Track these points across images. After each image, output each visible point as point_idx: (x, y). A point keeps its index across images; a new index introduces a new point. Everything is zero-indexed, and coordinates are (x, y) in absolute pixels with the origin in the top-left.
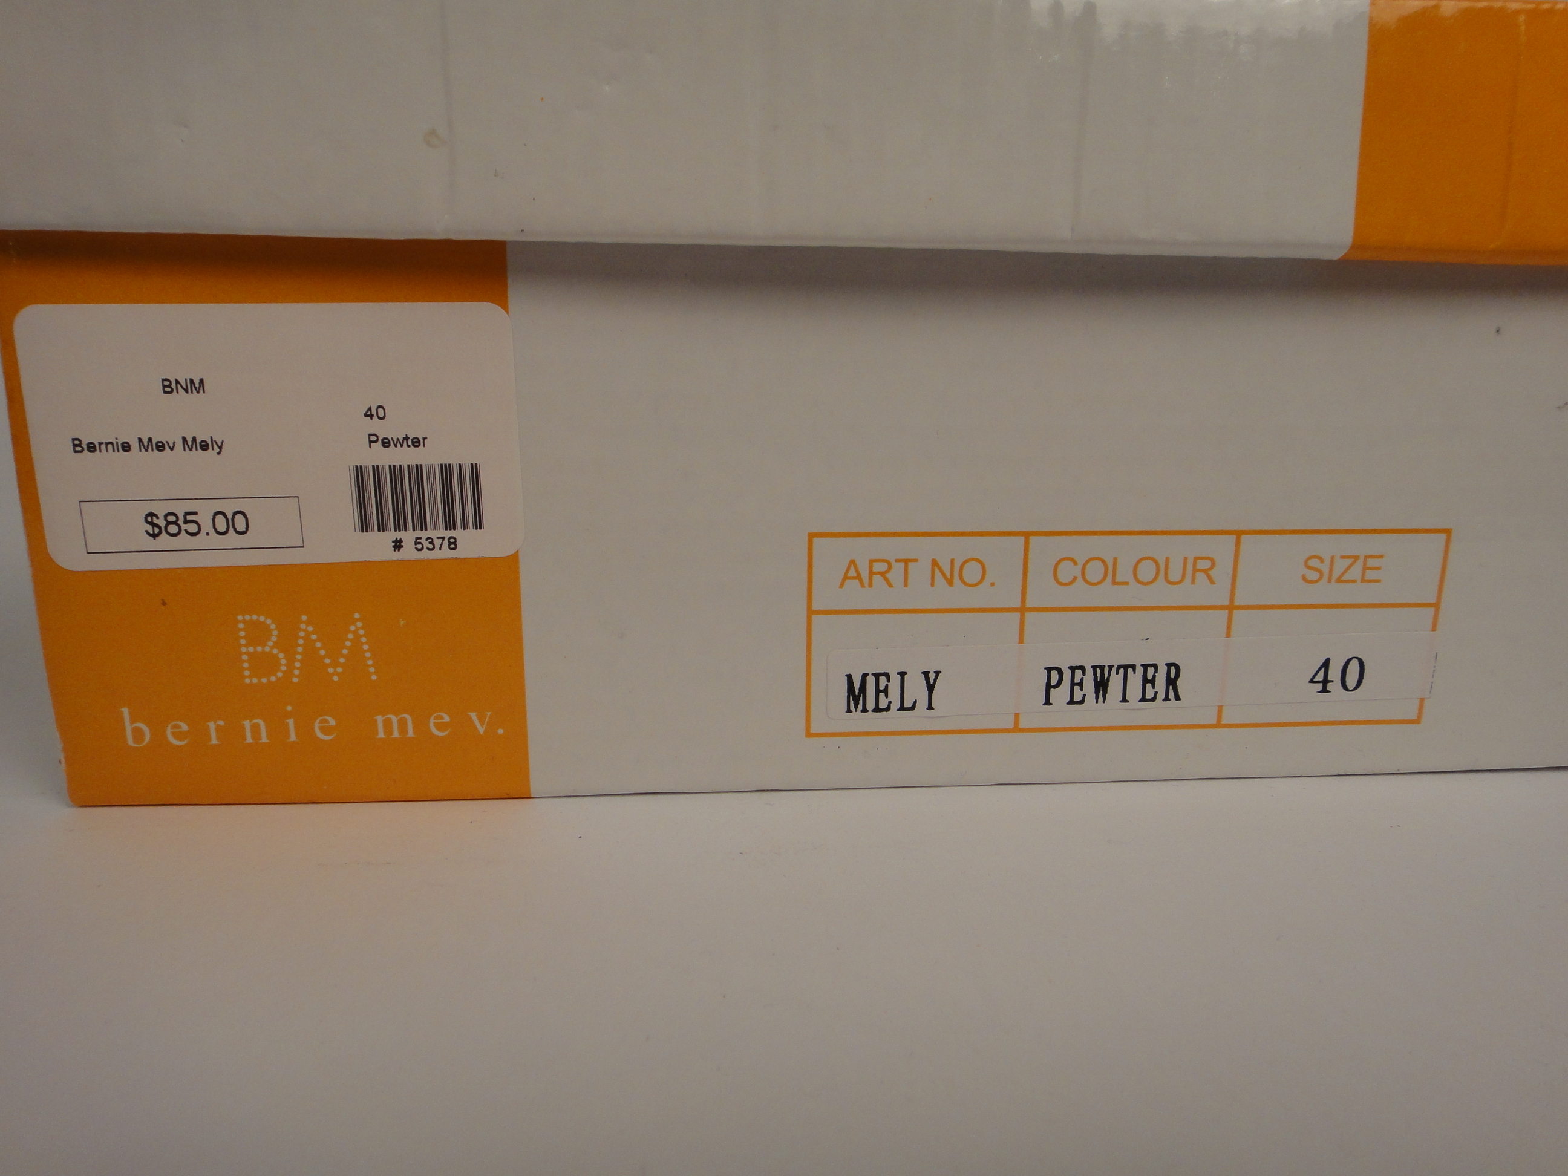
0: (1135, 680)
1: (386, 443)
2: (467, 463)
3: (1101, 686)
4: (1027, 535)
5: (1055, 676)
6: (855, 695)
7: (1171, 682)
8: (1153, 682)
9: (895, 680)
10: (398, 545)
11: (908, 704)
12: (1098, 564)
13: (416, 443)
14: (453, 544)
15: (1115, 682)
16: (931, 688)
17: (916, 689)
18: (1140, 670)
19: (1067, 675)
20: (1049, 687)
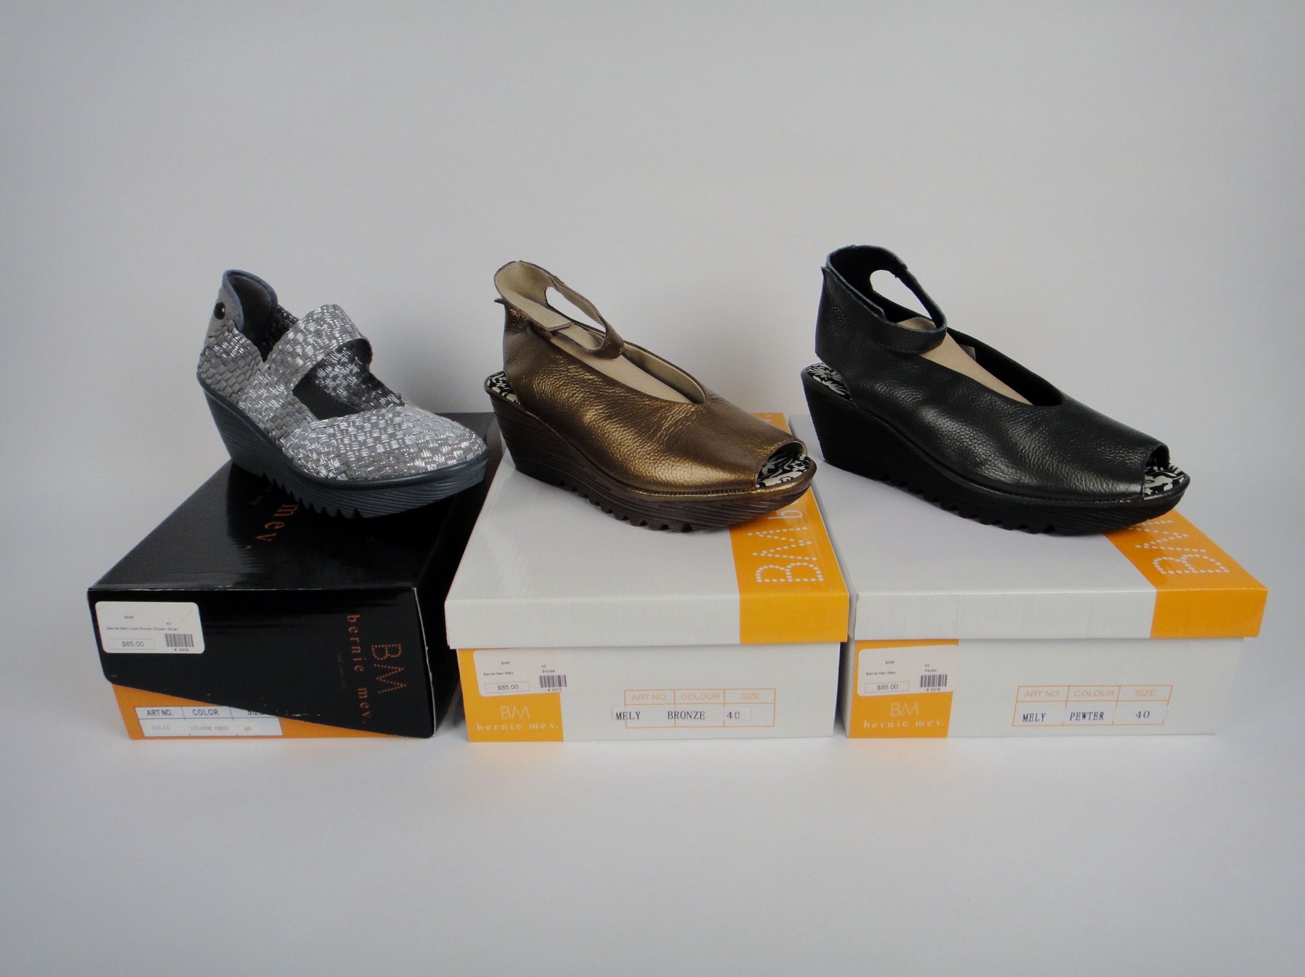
0: (1092, 716)
1: (928, 671)
2: (945, 674)
3: (1084, 716)
4: (1069, 686)
5: (1073, 714)
6: (1025, 718)
7: (1101, 716)
8: (1097, 716)
9: (1035, 715)
10: (928, 690)
11: (1037, 720)
12: (1086, 692)
13: (935, 671)
14: (939, 689)
15: (1087, 716)
16: (1043, 717)
17: (1039, 717)
18: (1094, 714)
19: (1076, 714)
20: (1071, 716)
